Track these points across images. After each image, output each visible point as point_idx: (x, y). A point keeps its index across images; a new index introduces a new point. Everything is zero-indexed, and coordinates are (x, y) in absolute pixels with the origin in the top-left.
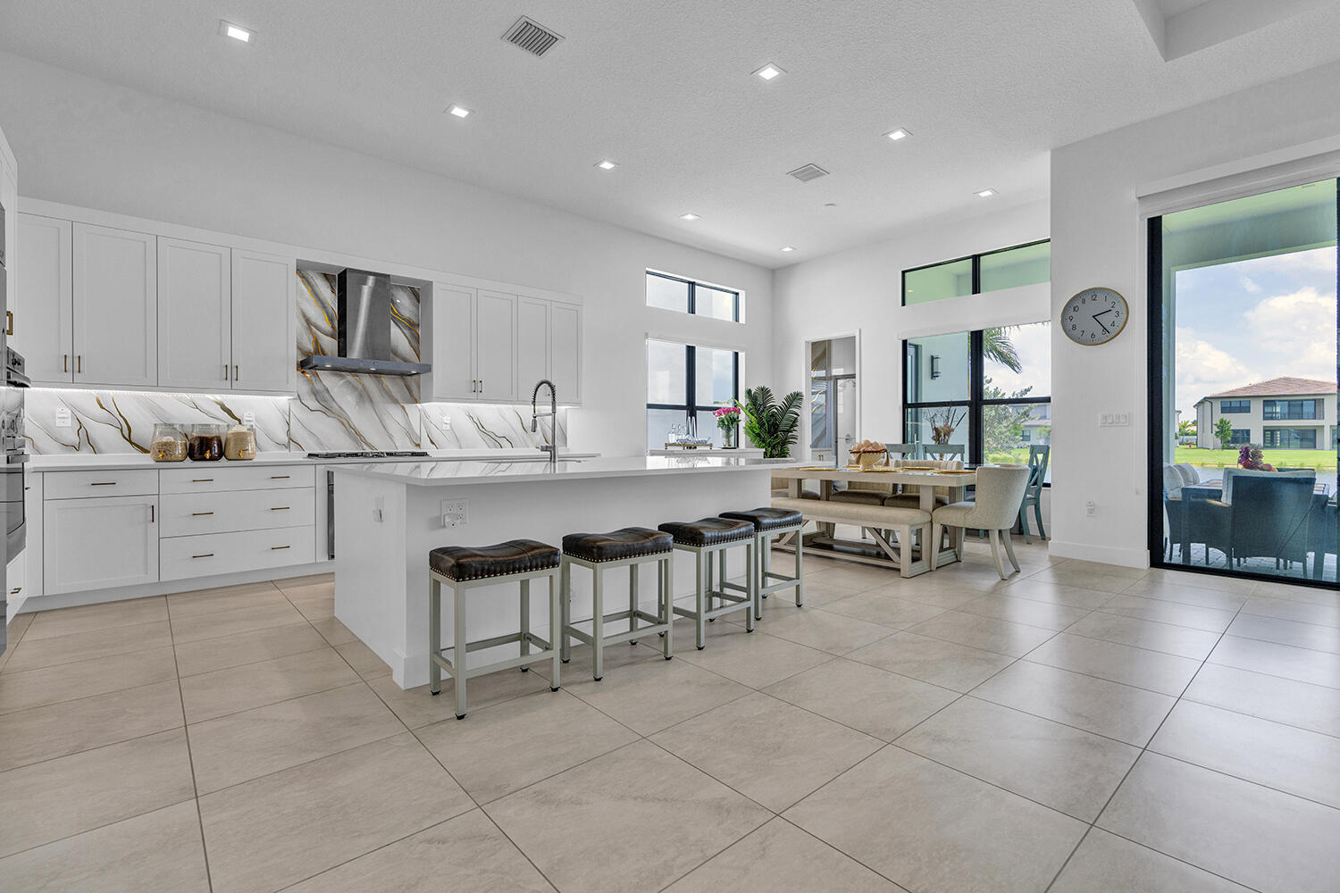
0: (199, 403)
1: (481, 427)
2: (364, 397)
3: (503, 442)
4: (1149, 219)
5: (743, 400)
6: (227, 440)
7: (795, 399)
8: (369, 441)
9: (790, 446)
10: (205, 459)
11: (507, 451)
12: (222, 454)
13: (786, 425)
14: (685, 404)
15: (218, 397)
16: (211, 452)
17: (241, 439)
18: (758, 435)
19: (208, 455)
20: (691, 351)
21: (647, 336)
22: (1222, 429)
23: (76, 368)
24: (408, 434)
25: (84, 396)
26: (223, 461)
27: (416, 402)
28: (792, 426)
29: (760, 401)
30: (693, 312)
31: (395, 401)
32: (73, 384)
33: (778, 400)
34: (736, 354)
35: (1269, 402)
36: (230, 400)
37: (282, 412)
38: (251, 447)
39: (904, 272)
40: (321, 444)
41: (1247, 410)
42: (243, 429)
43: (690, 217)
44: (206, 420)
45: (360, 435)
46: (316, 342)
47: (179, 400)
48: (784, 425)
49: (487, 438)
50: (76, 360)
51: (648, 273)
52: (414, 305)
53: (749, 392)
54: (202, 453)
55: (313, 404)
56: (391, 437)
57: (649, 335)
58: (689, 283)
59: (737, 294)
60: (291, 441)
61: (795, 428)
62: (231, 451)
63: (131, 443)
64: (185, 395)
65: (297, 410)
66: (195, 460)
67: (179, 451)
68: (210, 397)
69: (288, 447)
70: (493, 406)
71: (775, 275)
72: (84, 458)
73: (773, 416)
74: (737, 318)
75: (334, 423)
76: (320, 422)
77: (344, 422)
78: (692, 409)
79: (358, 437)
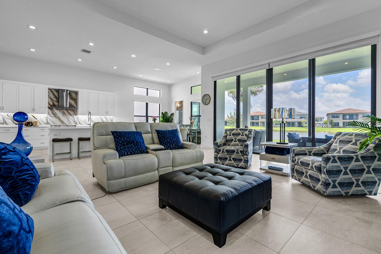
1: (91, 120)
2: (64, 113)
4: (214, 81)
5: (161, 115)
6: (33, 122)
7: (172, 114)
8: (65, 123)
10: (28, 126)
12: (32, 125)
13: (170, 120)
14: (145, 115)
15: (32, 114)
16: (30, 125)
17: (36, 122)
19: (29, 125)
20: (147, 104)
21: (134, 101)
22: (331, 122)
23: (3, 109)
24: (74, 122)
25: (5, 114)
26: (32, 126)
27: (76, 115)
29: (165, 115)
30: (147, 95)
31: (71, 115)
32: (2, 112)
33: (169, 115)
34: (160, 104)
35: (344, 115)
36: (34, 115)
37: (46, 117)
38: (38, 124)
39: (191, 87)
40: (54, 123)
41: (338, 117)
42: (37, 120)
43: (141, 76)
45: (63, 122)
46: (53, 103)
50: (3, 108)
51: (135, 87)
52: (76, 95)
53: (162, 113)
54: (28, 125)
55: (52, 115)
56: (70, 122)
58: (147, 88)
59: (160, 91)
60: (48, 123)
62: (34, 125)
63: (14, 123)
65: (49, 116)
66: (27, 126)
68: (30, 114)
69: (47, 124)
70: (95, 116)
71: (169, 86)
72: (5, 126)
73: (168, 118)
74: (160, 97)
75: (57, 119)
76: (54, 119)
77: (59, 119)
78: (147, 117)
79: (62, 122)
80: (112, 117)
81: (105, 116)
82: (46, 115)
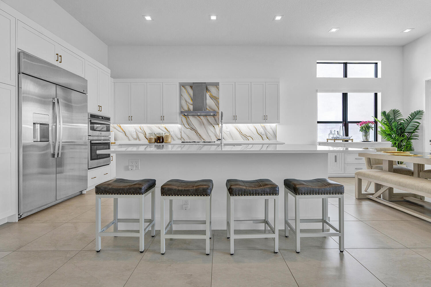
0: (160, 127)
1: (240, 133)
2: (202, 124)
3: (249, 138)
5: (380, 117)
6: (164, 137)
7: (417, 114)
8: (203, 138)
9: (412, 141)
10: (158, 143)
11: (251, 141)
12: (162, 141)
14: (341, 120)
15: (163, 125)
16: (160, 141)
17: (168, 137)
18: (389, 135)
20: (345, 95)
21: (317, 91)
24: (215, 135)
25: (137, 126)
26: (162, 143)
27: (218, 124)
28: (415, 130)
29: (392, 117)
30: (346, 77)
31: (211, 125)
33: (405, 116)
34: (376, 95)
37: (179, 129)
38: (169, 140)
40: (190, 139)
42: (169, 134)
43: (334, 30)
44: (161, 132)
46: (188, 107)
47: (156, 126)
48: (409, 128)
49: (243, 137)
51: (318, 63)
52: (217, 91)
53: (384, 113)
55: (187, 126)
56: (210, 136)
57: (318, 90)
58: (344, 63)
59: (376, 63)
60: (181, 138)
61: (417, 131)
62: (165, 141)
63: (146, 138)
64: (157, 125)
65: (183, 128)
67: (153, 141)
70: (245, 125)
72: (138, 142)
73: (401, 124)
74: (376, 76)
75: (193, 132)
76: (189, 132)
77: (196, 132)
78: (345, 123)
79: (200, 136)
80: (274, 125)
81: (262, 124)
82: (179, 126)
